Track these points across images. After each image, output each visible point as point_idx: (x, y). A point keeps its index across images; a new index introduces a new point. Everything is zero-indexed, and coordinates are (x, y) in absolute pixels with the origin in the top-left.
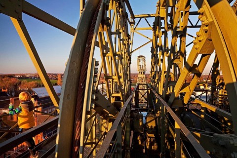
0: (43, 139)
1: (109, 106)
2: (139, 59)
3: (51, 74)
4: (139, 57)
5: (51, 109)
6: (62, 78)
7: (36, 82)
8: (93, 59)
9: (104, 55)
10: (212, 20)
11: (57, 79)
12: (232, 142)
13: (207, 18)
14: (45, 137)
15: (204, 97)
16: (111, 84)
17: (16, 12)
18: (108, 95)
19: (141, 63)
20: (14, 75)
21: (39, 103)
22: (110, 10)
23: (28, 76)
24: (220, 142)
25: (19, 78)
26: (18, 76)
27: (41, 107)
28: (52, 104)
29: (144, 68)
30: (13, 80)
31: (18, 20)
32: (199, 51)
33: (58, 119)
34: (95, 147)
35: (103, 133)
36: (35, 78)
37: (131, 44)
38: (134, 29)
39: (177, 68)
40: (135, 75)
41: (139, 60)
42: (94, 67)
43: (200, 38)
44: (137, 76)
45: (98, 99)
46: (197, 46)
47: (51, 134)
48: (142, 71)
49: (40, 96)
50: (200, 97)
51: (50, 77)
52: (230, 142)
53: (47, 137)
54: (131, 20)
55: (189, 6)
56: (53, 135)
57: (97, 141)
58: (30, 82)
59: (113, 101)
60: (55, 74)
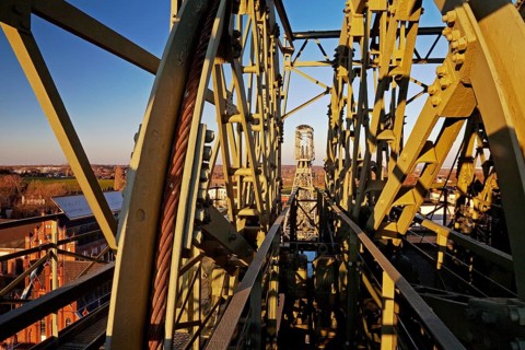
0: (78, 318)
1: (232, 239)
2: (299, 133)
3: (98, 166)
4: (300, 127)
5: (98, 246)
6: (124, 175)
7: (64, 184)
8: (200, 126)
9: (224, 120)
10: (475, 39)
11: (113, 178)
12: (514, 317)
13: (463, 34)
14: (80, 313)
15: (438, 217)
16: (238, 188)
17: (16, 12)
18: (230, 212)
19: (305, 142)
20: (11, 168)
21: (68, 234)
22: (241, 16)
23: (44, 170)
24: (486, 317)
25: (22, 175)
26: (20, 172)
27: (73, 243)
28: (101, 236)
29: (309, 153)
30: (8, 179)
31: (20, 32)
32: (439, 110)
33: (113, 269)
34: (198, 333)
35: (216, 300)
36: (61, 174)
37: (283, 97)
38: (292, 64)
39: (384, 153)
40: (291, 169)
41: (299, 136)
42: (203, 144)
43: (444, 82)
44: (294, 172)
45: (209, 221)
46: (437, 99)
47: (96, 305)
48: (306, 160)
49: (73, 216)
50: (430, 217)
51: (97, 172)
52: (509, 317)
53: (86, 313)
54: (285, 43)
55: (419, 10)
56: (100, 308)
57: (203, 318)
58: (49, 186)
59: (241, 225)
60: (108, 167)
